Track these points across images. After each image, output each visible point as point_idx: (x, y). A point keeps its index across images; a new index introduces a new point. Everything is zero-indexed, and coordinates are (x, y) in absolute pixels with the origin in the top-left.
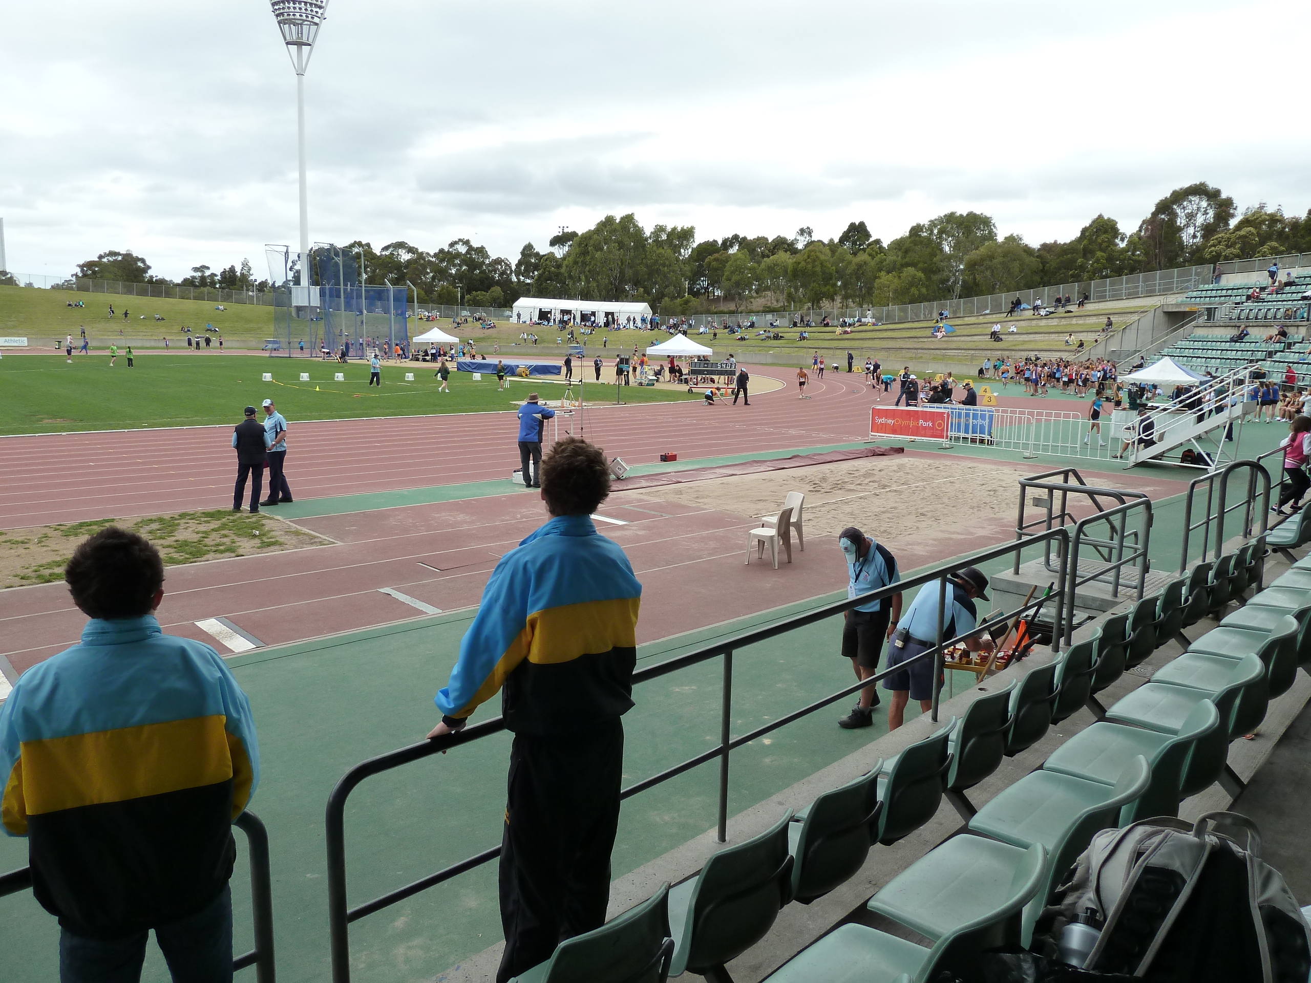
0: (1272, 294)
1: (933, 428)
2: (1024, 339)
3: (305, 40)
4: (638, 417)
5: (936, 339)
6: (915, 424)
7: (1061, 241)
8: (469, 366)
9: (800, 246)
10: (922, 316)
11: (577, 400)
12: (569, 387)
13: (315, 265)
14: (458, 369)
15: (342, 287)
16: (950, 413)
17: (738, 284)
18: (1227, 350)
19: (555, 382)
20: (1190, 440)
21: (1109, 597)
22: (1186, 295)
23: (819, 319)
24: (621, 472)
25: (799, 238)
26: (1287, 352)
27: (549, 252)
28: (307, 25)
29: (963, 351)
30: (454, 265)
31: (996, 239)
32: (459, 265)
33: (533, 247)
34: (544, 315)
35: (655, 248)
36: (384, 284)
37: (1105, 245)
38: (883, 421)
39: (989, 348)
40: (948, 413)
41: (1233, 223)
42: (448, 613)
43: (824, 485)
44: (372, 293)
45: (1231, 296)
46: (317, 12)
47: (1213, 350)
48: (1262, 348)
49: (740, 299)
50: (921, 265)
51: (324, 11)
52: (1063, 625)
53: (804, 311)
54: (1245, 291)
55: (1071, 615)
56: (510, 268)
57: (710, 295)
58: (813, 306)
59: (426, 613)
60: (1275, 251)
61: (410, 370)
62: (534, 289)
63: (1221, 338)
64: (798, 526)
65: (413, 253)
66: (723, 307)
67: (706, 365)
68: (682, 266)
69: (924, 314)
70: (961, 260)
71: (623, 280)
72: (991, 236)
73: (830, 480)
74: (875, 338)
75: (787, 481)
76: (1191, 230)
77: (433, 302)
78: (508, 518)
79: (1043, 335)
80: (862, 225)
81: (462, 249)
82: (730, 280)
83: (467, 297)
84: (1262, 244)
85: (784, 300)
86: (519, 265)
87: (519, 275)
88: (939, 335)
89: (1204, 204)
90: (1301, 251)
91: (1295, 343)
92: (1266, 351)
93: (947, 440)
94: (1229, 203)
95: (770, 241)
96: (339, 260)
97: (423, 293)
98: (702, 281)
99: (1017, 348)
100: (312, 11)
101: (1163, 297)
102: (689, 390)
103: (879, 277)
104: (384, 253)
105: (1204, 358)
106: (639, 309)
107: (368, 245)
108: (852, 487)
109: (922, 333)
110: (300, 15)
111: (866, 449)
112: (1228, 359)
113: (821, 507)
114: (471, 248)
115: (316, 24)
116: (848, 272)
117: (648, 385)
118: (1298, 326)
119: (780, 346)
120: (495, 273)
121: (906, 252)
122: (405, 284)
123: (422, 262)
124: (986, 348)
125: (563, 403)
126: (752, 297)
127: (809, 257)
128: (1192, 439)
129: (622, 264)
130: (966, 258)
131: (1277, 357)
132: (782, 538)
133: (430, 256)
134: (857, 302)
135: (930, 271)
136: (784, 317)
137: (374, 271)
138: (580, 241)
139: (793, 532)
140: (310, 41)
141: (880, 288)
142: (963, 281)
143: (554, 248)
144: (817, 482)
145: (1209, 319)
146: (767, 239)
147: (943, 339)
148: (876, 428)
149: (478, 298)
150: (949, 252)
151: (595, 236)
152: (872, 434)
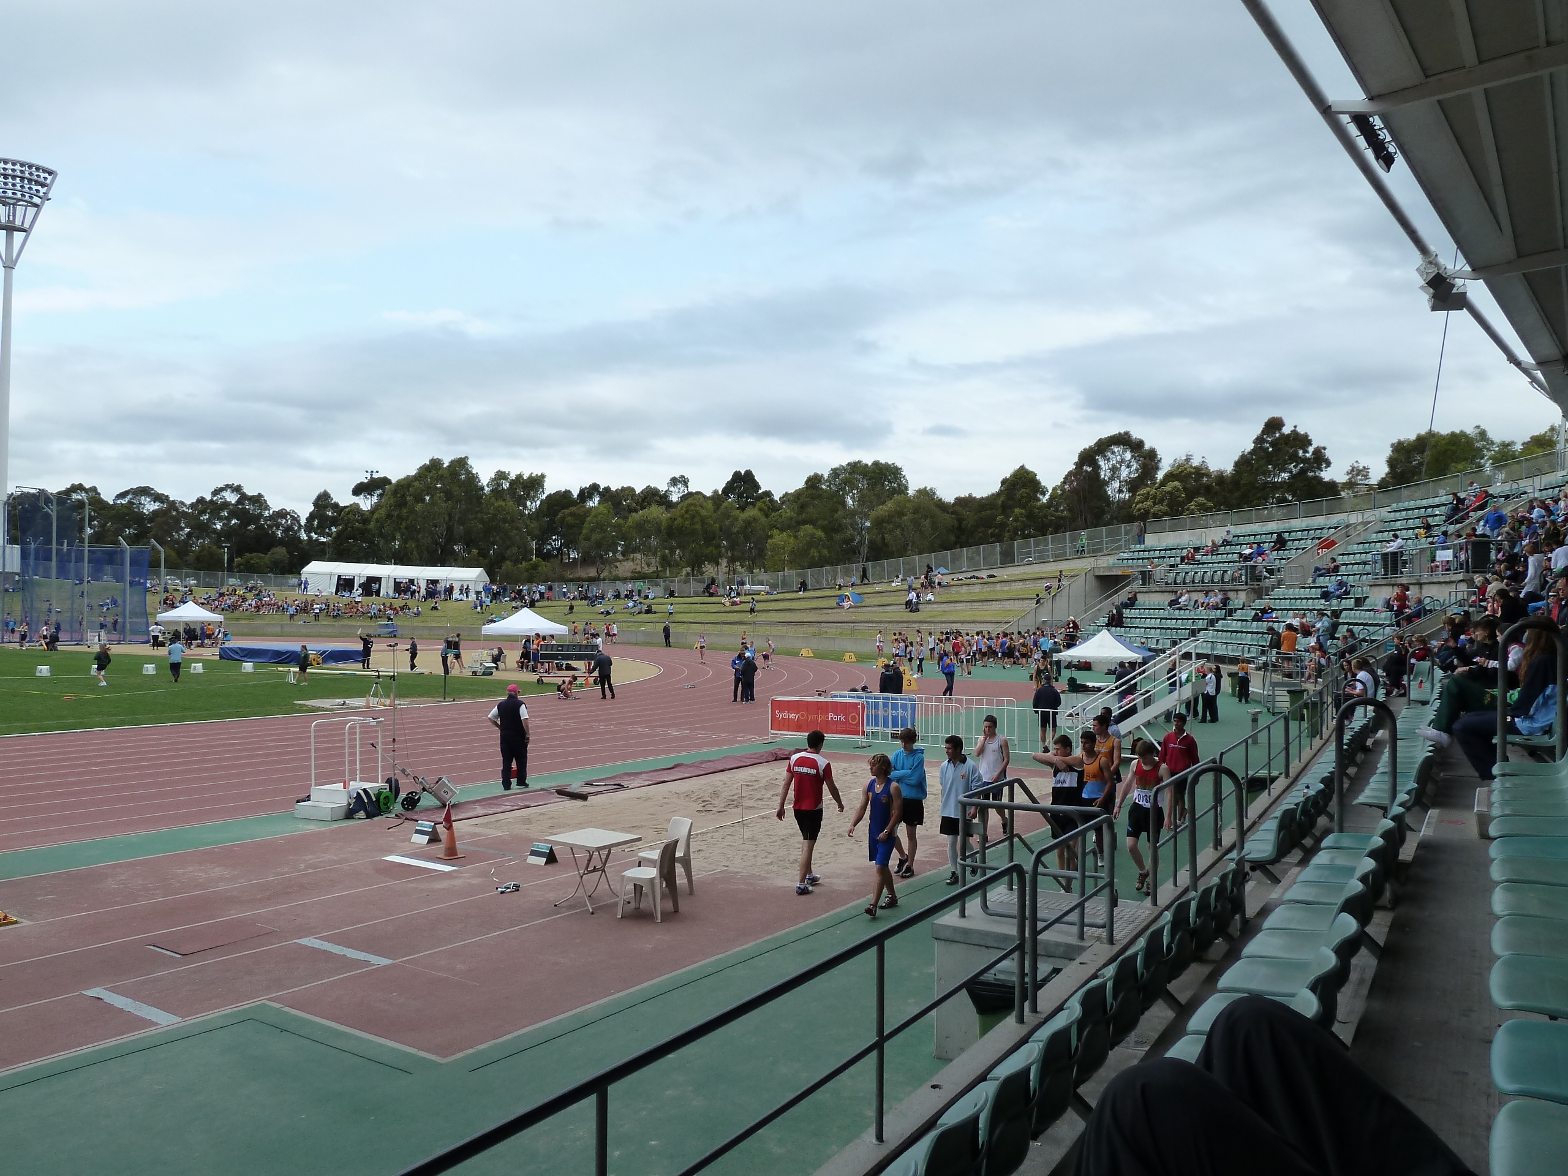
0: (1207, 555)
1: (846, 722)
2: (944, 609)
3: (18, 223)
4: (471, 717)
5: (843, 610)
6: (824, 717)
7: (978, 495)
8: (237, 653)
9: (675, 498)
10: (825, 583)
11: (388, 696)
12: (377, 680)
13: (15, 515)
14: (221, 657)
15: (54, 546)
16: (865, 703)
17: (599, 545)
18: (1166, 619)
19: (357, 673)
20: (1138, 728)
21: (1073, 940)
22: (1117, 557)
23: (701, 588)
24: (448, 797)
25: (672, 489)
26: (1229, 620)
27: (352, 503)
28: (22, 205)
29: (874, 625)
30: (220, 519)
31: (908, 494)
32: (226, 518)
33: (330, 497)
34: (345, 584)
35: (493, 500)
36: (117, 542)
37: (1023, 501)
38: (785, 715)
39: (904, 620)
40: (863, 704)
41: (1160, 475)
42: (191, 1021)
43: (716, 802)
44: (99, 554)
45: (1164, 557)
46: (37, 191)
47: (1151, 618)
48: (1202, 615)
49: (602, 563)
50: (820, 522)
51: (49, 190)
52: (1027, 983)
53: (682, 578)
54: (1178, 551)
55: (1034, 968)
56: (298, 522)
57: (564, 558)
58: (693, 570)
59: (156, 1024)
60: (1203, 508)
61: (149, 659)
62: (331, 550)
63: (1159, 605)
64: (686, 862)
65: (162, 502)
66: (582, 573)
67: (560, 648)
68: (528, 522)
69: (827, 580)
70: (867, 516)
71: (451, 539)
72: (902, 489)
73: (723, 795)
74: (770, 610)
75: (668, 798)
76: (1116, 484)
77: (188, 566)
78: (286, 870)
79: (964, 604)
80: (749, 474)
81: (232, 498)
82: (589, 539)
83: (237, 560)
84: (1190, 499)
85: (658, 564)
86: (311, 517)
87: (310, 532)
88: (846, 604)
89: (1128, 455)
90: (1231, 507)
91: (1236, 609)
92: (1207, 619)
93: (863, 737)
94: (1152, 455)
95: (637, 493)
96: (53, 511)
97: (173, 554)
98: (554, 541)
99: (935, 619)
100: (30, 188)
101: (1093, 559)
102: (538, 680)
103: (771, 537)
104: (119, 502)
105: (1143, 627)
106: (472, 575)
107: (94, 489)
108: (751, 803)
109: (825, 602)
110: (13, 193)
111: (766, 752)
112: (1169, 628)
113: (713, 832)
114: (244, 497)
115: (36, 205)
116: (735, 530)
117: (484, 674)
118: (1237, 591)
119: (654, 621)
120: (278, 529)
121: (803, 507)
122: (148, 543)
123: (174, 513)
124: (901, 620)
125: (368, 702)
126: (618, 560)
127: (687, 512)
128: (1142, 727)
129: (450, 520)
130: (873, 514)
131: (1220, 625)
132: (665, 879)
133: (186, 506)
134: (746, 566)
135: (832, 529)
136: (657, 585)
137: (103, 526)
138: (396, 490)
139: (679, 869)
140: (26, 225)
141: (773, 550)
142: (870, 541)
143: (358, 498)
144: (707, 799)
145: (1144, 583)
146: (633, 490)
147: (851, 610)
148: (778, 724)
149: (252, 562)
150: (852, 507)
151: (416, 484)
152: (773, 732)
